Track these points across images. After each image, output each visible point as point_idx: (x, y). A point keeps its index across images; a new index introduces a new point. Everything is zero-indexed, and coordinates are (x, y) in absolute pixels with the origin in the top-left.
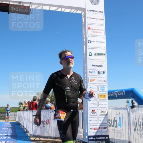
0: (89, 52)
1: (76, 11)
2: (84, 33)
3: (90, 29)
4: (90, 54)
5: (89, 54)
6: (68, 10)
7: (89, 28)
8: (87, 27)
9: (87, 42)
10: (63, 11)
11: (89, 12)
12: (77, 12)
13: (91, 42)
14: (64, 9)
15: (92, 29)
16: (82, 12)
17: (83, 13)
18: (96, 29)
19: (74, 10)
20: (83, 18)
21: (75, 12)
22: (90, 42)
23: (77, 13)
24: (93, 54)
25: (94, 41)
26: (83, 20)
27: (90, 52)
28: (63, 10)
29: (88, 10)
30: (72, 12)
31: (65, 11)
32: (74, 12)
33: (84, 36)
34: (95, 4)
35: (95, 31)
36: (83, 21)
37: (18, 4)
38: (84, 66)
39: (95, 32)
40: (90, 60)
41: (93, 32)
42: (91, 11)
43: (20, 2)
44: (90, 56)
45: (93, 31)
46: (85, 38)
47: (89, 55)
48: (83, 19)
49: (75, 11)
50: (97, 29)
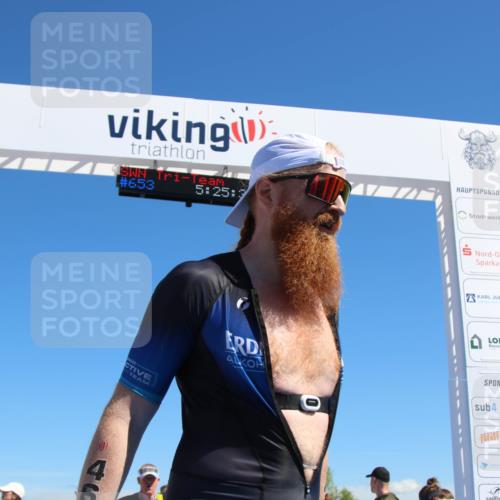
0: (471, 336)
1: (415, 192)
2: (447, 269)
3: (470, 254)
4: (476, 343)
5: (472, 342)
6: (386, 192)
7: (467, 252)
8: (460, 246)
9: (463, 298)
10: (369, 193)
11: (464, 194)
12: (417, 195)
13: (476, 298)
14: (375, 187)
15: (478, 254)
16: (435, 197)
17: (439, 201)
18: (490, 254)
19: (408, 189)
20: (440, 214)
21: (411, 197)
22: (471, 299)
23: (419, 198)
24: (485, 343)
25: (486, 297)
26: (439, 223)
27: (475, 336)
28: (371, 190)
29: (458, 189)
30: (400, 196)
31: (376, 195)
32: (409, 197)
33: (448, 280)
34: (481, 168)
35: (490, 259)
36: (443, 226)
37: (220, 175)
38: (451, 384)
39: (487, 264)
40: (477, 364)
41: (481, 263)
42: (470, 190)
43: (226, 168)
44: (476, 347)
45: (481, 258)
46: (450, 285)
47: (473, 347)
48: (441, 219)
49: (411, 191)
50: (493, 252)
